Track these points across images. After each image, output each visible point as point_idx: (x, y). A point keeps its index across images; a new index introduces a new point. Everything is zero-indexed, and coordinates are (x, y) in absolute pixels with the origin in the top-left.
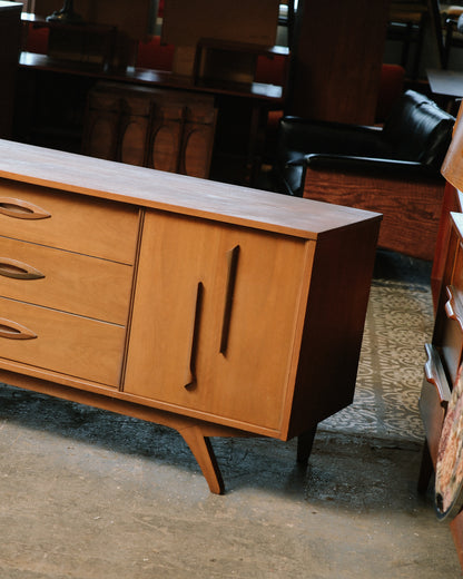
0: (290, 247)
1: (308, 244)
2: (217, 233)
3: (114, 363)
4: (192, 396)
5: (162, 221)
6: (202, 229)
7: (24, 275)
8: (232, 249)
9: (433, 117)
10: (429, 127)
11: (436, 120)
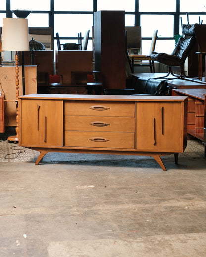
0: (177, 105)
1: (182, 103)
2: (157, 105)
3: (132, 143)
4: (155, 147)
5: (142, 104)
6: (153, 105)
7: (103, 125)
8: (161, 108)
9: (155, 82)
10: (157, 85)
11: (158, 83)
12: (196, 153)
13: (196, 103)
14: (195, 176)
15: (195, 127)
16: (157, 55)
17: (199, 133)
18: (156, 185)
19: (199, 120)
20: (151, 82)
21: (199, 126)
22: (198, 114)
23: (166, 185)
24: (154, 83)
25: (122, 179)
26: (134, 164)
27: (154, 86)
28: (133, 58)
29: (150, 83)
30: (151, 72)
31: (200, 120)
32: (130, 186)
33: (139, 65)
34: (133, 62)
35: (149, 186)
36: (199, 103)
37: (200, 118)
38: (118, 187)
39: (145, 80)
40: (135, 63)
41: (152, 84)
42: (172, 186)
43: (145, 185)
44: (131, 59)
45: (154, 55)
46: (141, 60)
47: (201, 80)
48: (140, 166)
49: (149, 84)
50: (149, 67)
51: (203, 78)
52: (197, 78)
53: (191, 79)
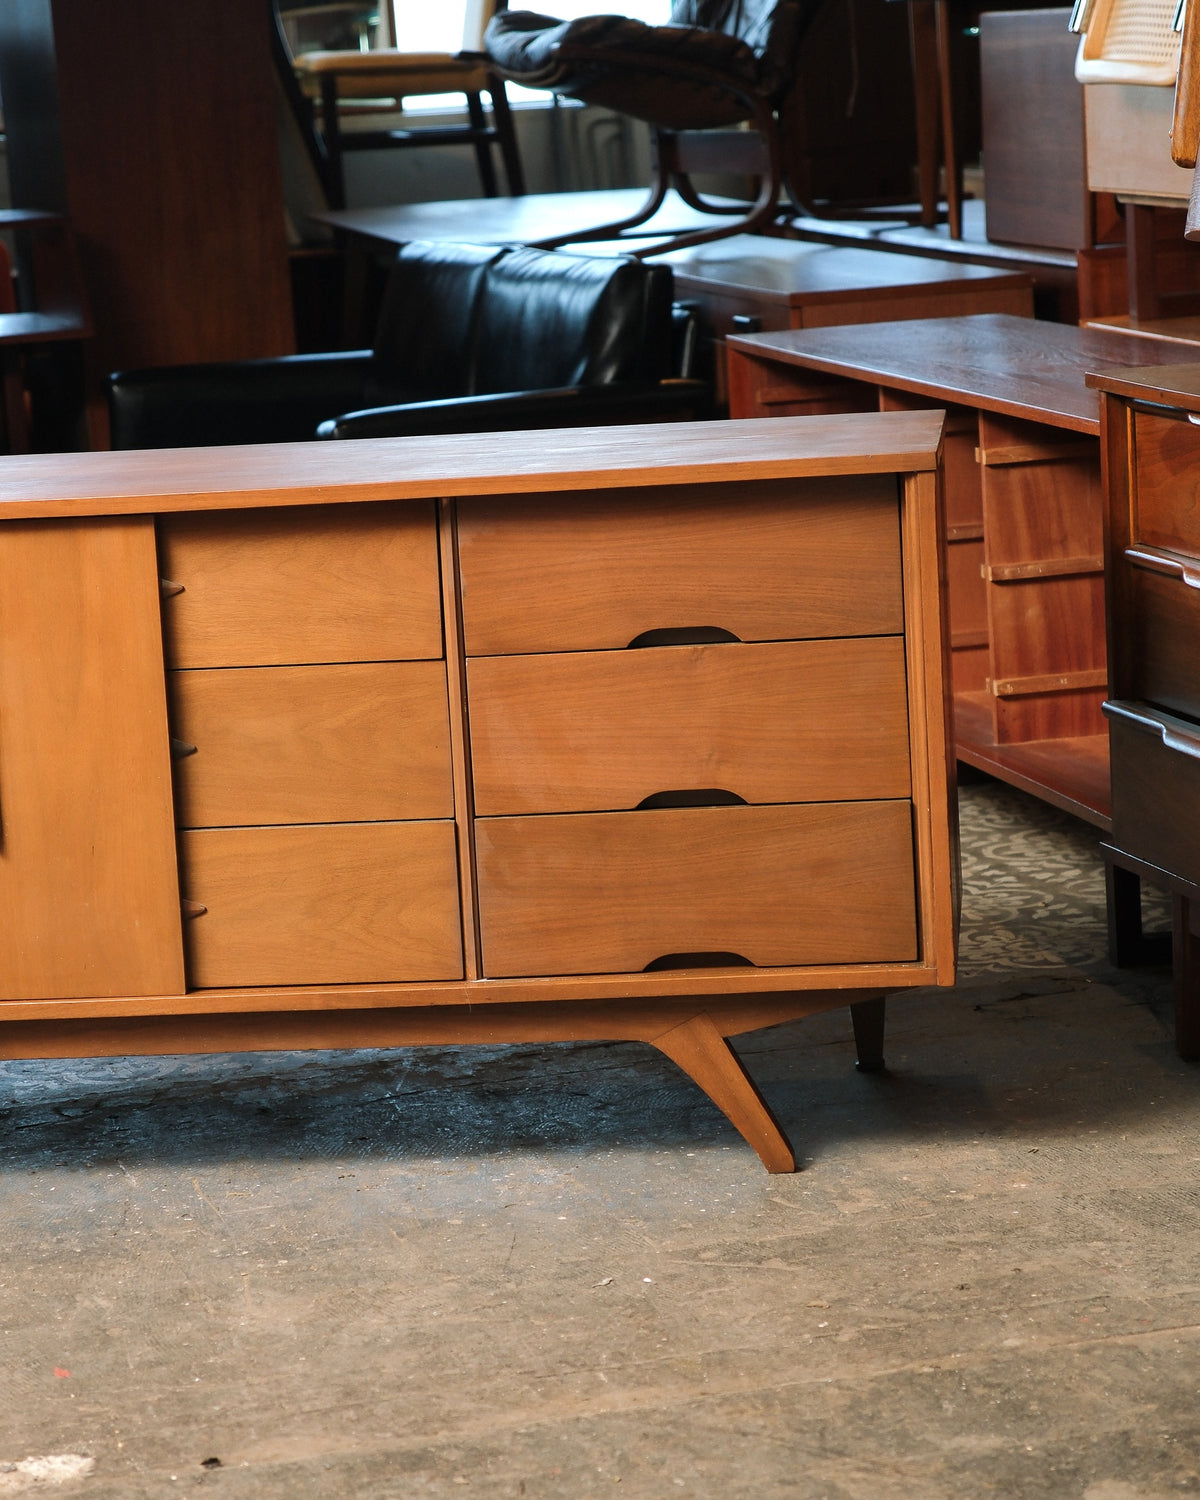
3: (439, 921)
9: (561, 278)
10: (580, 303)
11: (583, 282)
12: (1012, 926)
13: (982, 456)
14: (1105, 1221)
15: (995, 687)
16: (546, 41)
17: (1027, 734)
18: (745, 1384)
19: (1018, 611)
20: (517, 278)
21: (1024, 666)
22: (1011, 552)
23: (846, 1374)
24: (548, 290)
25: (374, 1321)
26: (463, 1108)
27: (554, 320)
28: (329, 78)
29: (509, 291)
30: (490, 192)
31: (1033, 612)
32: (471, 1431)
33: (381, 141)
34: (331, 113)
35: (667, 1397)
36: (1013, 452)
37: (1031, 591)
38: (349, 1446)
39: (460, 269)
40: (347, 124)
41: (531, 296)
42: (910, 1379)
43: (620, 1399)
44: (314, 93)
45: (519, 37)
46: (398, 96)
47: (958, 235)
48: (528, 1141)
49: (502, 301)
50: (467, 152)
51: (974, 216)
52: (913, 220)
53: (858, 230)
